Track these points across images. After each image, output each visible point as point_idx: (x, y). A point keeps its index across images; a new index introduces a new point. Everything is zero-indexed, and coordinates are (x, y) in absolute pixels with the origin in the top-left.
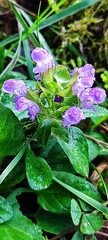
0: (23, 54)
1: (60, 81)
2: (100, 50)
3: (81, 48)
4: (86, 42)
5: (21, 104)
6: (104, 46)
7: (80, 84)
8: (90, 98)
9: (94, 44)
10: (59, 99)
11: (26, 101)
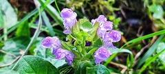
0: (44, 24)
1: (86, 30)
2: (97, 10)
3: (83, 11)
4: (86, 6)
5: (59, 54)
6: (98, 6)
7: (103, 29)
8: (110, 39)
9: (92, 6)
10: (89, 44)
11: (63, 51)
